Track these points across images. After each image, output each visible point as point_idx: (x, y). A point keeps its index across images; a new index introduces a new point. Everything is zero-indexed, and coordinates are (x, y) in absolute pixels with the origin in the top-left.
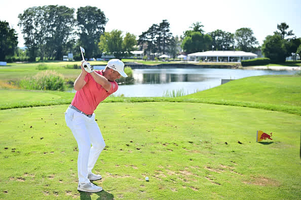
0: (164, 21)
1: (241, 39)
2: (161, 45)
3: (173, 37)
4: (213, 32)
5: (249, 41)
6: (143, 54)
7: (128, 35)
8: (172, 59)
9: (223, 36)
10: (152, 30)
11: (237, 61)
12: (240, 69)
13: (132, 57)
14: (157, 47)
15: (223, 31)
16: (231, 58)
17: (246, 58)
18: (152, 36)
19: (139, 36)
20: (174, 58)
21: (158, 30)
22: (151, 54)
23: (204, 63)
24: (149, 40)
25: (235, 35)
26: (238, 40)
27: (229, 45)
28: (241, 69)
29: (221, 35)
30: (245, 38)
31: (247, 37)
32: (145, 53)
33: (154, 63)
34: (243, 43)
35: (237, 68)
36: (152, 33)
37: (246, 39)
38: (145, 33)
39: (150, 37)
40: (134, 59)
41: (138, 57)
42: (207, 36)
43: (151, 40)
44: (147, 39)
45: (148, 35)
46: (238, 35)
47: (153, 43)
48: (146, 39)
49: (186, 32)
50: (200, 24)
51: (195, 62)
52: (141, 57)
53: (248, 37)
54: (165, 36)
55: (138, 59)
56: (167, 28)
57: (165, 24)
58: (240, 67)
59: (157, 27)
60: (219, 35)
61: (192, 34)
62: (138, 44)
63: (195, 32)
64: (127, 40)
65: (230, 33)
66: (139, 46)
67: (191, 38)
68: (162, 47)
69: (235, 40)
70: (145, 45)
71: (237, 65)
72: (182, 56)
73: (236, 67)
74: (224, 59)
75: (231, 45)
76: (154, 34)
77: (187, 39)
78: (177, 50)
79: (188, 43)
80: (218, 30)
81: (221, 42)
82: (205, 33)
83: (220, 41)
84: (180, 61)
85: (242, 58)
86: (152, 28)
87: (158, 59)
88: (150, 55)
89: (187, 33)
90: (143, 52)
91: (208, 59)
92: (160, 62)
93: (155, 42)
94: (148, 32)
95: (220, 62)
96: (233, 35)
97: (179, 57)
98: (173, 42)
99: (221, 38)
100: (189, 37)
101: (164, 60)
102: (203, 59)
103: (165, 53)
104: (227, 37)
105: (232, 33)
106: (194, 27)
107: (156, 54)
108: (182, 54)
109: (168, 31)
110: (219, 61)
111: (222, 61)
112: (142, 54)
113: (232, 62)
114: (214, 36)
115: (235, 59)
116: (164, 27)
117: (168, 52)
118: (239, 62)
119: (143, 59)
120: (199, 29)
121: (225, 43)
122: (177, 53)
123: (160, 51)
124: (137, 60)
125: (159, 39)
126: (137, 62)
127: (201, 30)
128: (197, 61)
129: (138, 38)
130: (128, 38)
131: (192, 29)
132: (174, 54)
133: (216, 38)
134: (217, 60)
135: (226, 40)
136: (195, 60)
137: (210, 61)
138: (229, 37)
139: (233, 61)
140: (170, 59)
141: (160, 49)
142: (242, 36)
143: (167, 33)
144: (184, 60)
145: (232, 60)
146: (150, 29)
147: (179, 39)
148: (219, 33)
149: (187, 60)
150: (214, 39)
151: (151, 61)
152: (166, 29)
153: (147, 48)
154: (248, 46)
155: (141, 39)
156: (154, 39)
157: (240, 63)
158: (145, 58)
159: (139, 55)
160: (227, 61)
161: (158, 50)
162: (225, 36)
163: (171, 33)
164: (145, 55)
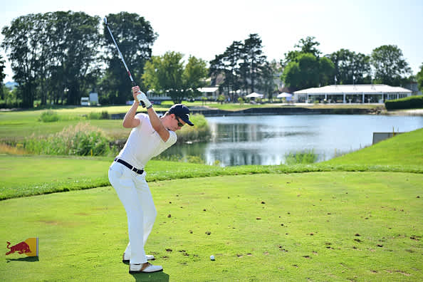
0: (251, 35)
1: (382, 64)
2: (248, 76)
3: (268, 63)
4: (334, 54)
5: (395, 68)
6: (218, 92)
7: (193, 60)
8: (267, 100)
9: (351, 60)
10: (232, 51)
11: (377, 102)
12: (383, 114)
13: (198, 98)
14: (242, 80)
15: (351, 51)
16: (367, 96)
17: (393, 96)
18: (233, 61)
19: (211, 62)
20: (270, 97)
21: (243, 51)
22: (231, 92)
23: (322, 106)
24: (227, 68)
25: (371, 59)
26: (377, 66)
27: (361, 75)
28: (386, 114)
29: (348, 58)
30: (389, 63)
31: (391, 61)
32: (221, 90)
33: (236, 107)
34: (385, 71)
35: (379, 113)
36: (232, 57)
37: (391, 65)
38: (221, 57)
39: (228, 63)
40: (203, 100)
41: (209, 98)
42: (324, 61)
43: (230, 68)
44: (223, 67)
45: (224, 60)
46: (376, 57)
47: (234, 73)
48: (221, 67)
49: (290, 54)
50: (314, 41)
51: (306, 105)
52: (213, 97)
53: (394, 62)
54: (254, 62)
55: (208, 100)
56: (257, 47)
57: (253, 41)
58: (383, 111)
59: (240, 47)
60: (344, 59)
61: (299, 57)
62: (209, 76)
63: (304, 54)
64: (191, 69)
65: (363, 55)
66: (209, 80)
67: (298, 64)
68: (249, 81)
69: (372, 67)
70: (221, 76)
71: (378, 108)
72: (284, 95)
73: (377, 111)
74: (354, 98)
75: (365, 76)
76: (235, 58)
77: (292, 66)
78: (276, 85)
79: (293, 73)
80: (342, 50)
81: (348, 70)
82: (321, 56)
83: (347, 68)
84: (281, 102)
85: (385, 96)
86: (231, 49)
87: (244, 100)
88: (229, 94)
89: (291, 56)
90: (217, 88)
91: (327, 99)
92: (247, 106)
93: (237, 72)
94: (226, 54)
95: (350, 104)
96: (369, 57)
97: (279, 96)
98: (268, 71)
99: (348, 63)
100: (294, 63)
101: (253, 102)
102: (319, 98)
103: (255, 90)
104: (358, 62)
105: (366, 55)
106: (302, 45)
107: (238, 91)
108: (284, 91)
109: (259, 52)
110: (348, 102)
111: (352, 102)
112: (215, 92)
113: (369, 104)
114: (337, 61)
115: (374, 98)
116: (252, 47)
117: (259, 88)
118: (381, 104)
119: (218, 101)
120: (312, 49)
121: (355, 72)
122: (275, 89)
123: (246, 86)
124: (208, 103)
125: (244, 66)
126: (208, 106)
127: (314, 51)
128: (311, 102)
129: (208, 66)
130: (193, 65)
131: (300, 50)
132: (270, 92)
133: (340, 63)
134: (344, 101)
135: (357, 66)
136: (307, 101)
137: (331, 102)
138: (362, 62)
139: (371, 102)
140: (263, 100)
141: (246, 83)
142: (383, 60)
143: (257, 57)
144: (288, 102)
145: (369, 100)
146: (229, 49)
147: (278, 67)
148: (343, 55)
149: (292, 102)
150: (336, 64)
151: (232, 104)
152: (255, 50)
153: (223, 82)
154: (393, 76)
155: (214, 67)
156: (235, 67)
157: (384, 104)
158: (221, 99)
159: (209, 94)
160: (361, 102)
161: (243, 86)
162: (354, 61)
163: (264, 57)
164: (220, 93)
